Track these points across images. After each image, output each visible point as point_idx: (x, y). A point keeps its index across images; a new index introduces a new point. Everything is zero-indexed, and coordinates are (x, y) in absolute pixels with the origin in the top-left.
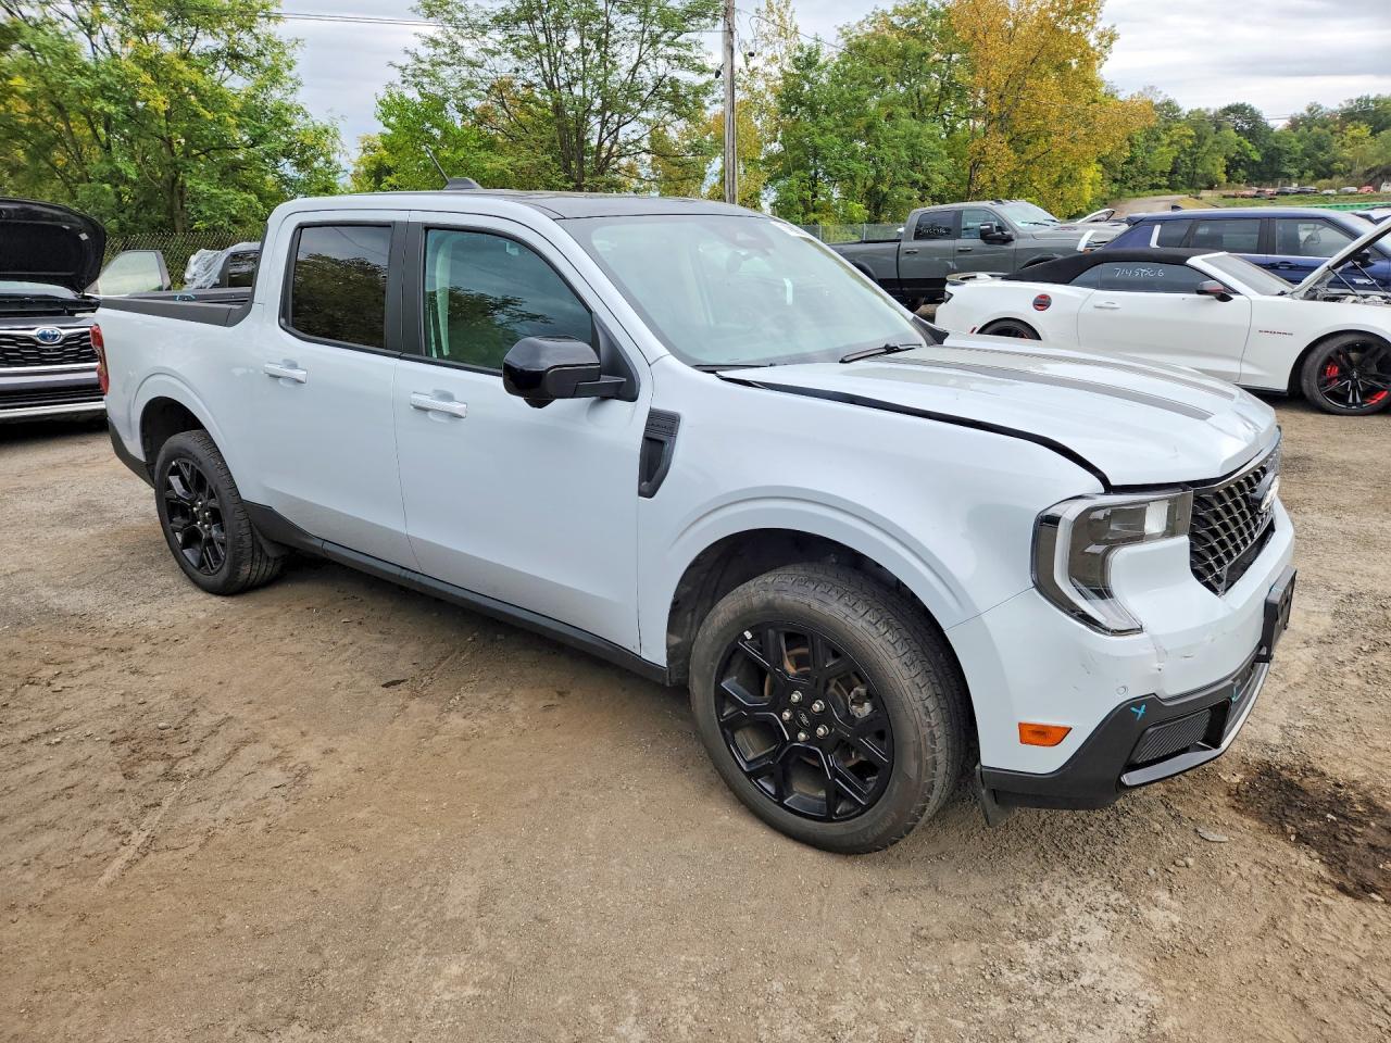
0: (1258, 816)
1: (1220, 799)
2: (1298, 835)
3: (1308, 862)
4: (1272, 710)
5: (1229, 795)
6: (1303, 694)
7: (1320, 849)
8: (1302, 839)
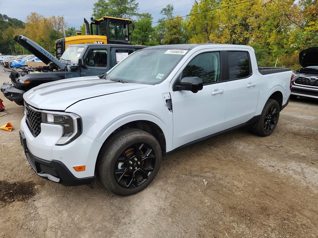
0: (26, 183)
1: (35, 181)
2: (16, 184)
3: (11, 181)
4: (44, 211)
5: (35, 183)
6: (41, 228)
7: (11, 185)
8: (15, 184)
